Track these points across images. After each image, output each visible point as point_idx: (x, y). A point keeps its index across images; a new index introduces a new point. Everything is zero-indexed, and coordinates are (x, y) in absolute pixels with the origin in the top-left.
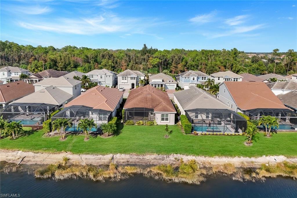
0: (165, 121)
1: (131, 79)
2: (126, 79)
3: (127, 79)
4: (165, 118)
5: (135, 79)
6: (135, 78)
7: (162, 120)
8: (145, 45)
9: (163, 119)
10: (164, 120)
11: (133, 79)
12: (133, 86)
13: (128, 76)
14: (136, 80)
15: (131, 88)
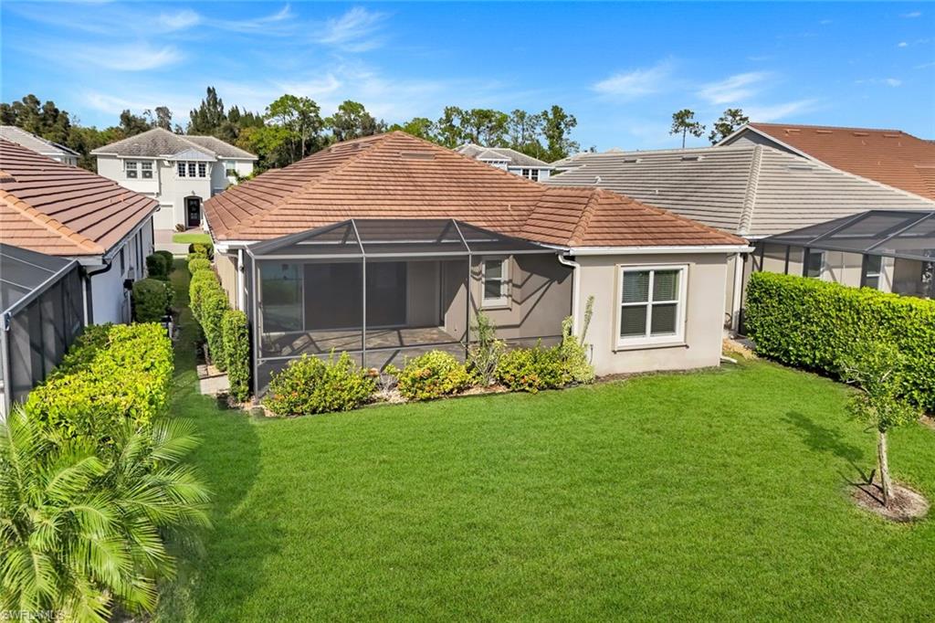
0: (649, 339)
1: (182, 173)
2: (147, 175)
3: (155, 175)
4: (650, 303)
5: (202, 174)
6: (202, 166)
7: (626, 331)
8: (211, 91)
9: (632, 322)
10: (642, 331)
11: (192, 174)
12: (194, 217)
13: (162, 157)
14: (208, 177)
15: (182, 222)
